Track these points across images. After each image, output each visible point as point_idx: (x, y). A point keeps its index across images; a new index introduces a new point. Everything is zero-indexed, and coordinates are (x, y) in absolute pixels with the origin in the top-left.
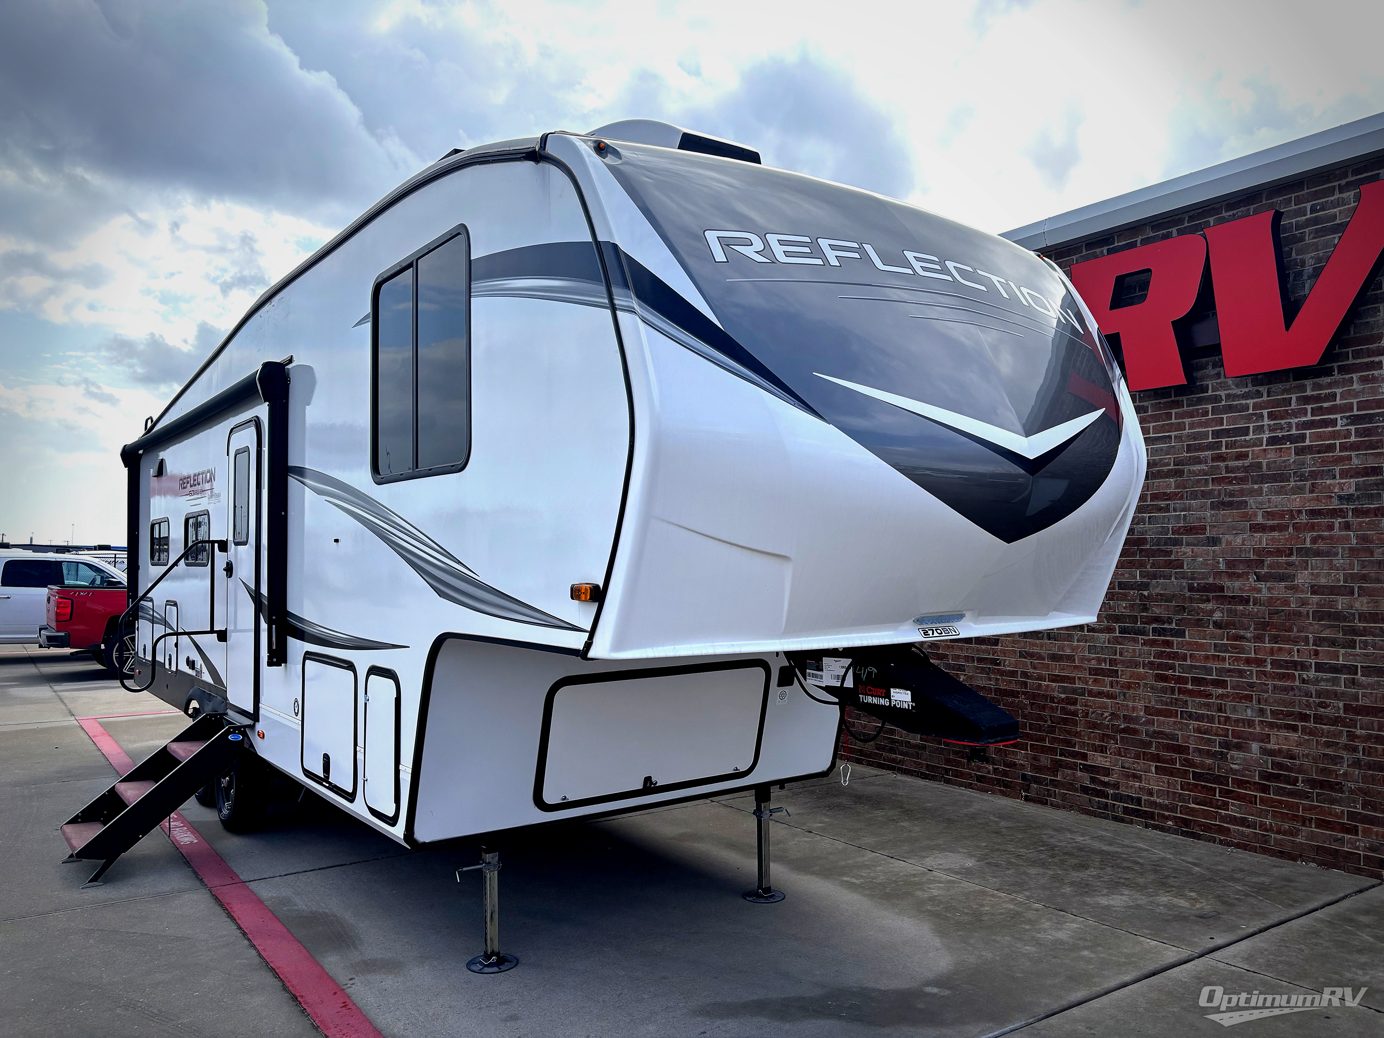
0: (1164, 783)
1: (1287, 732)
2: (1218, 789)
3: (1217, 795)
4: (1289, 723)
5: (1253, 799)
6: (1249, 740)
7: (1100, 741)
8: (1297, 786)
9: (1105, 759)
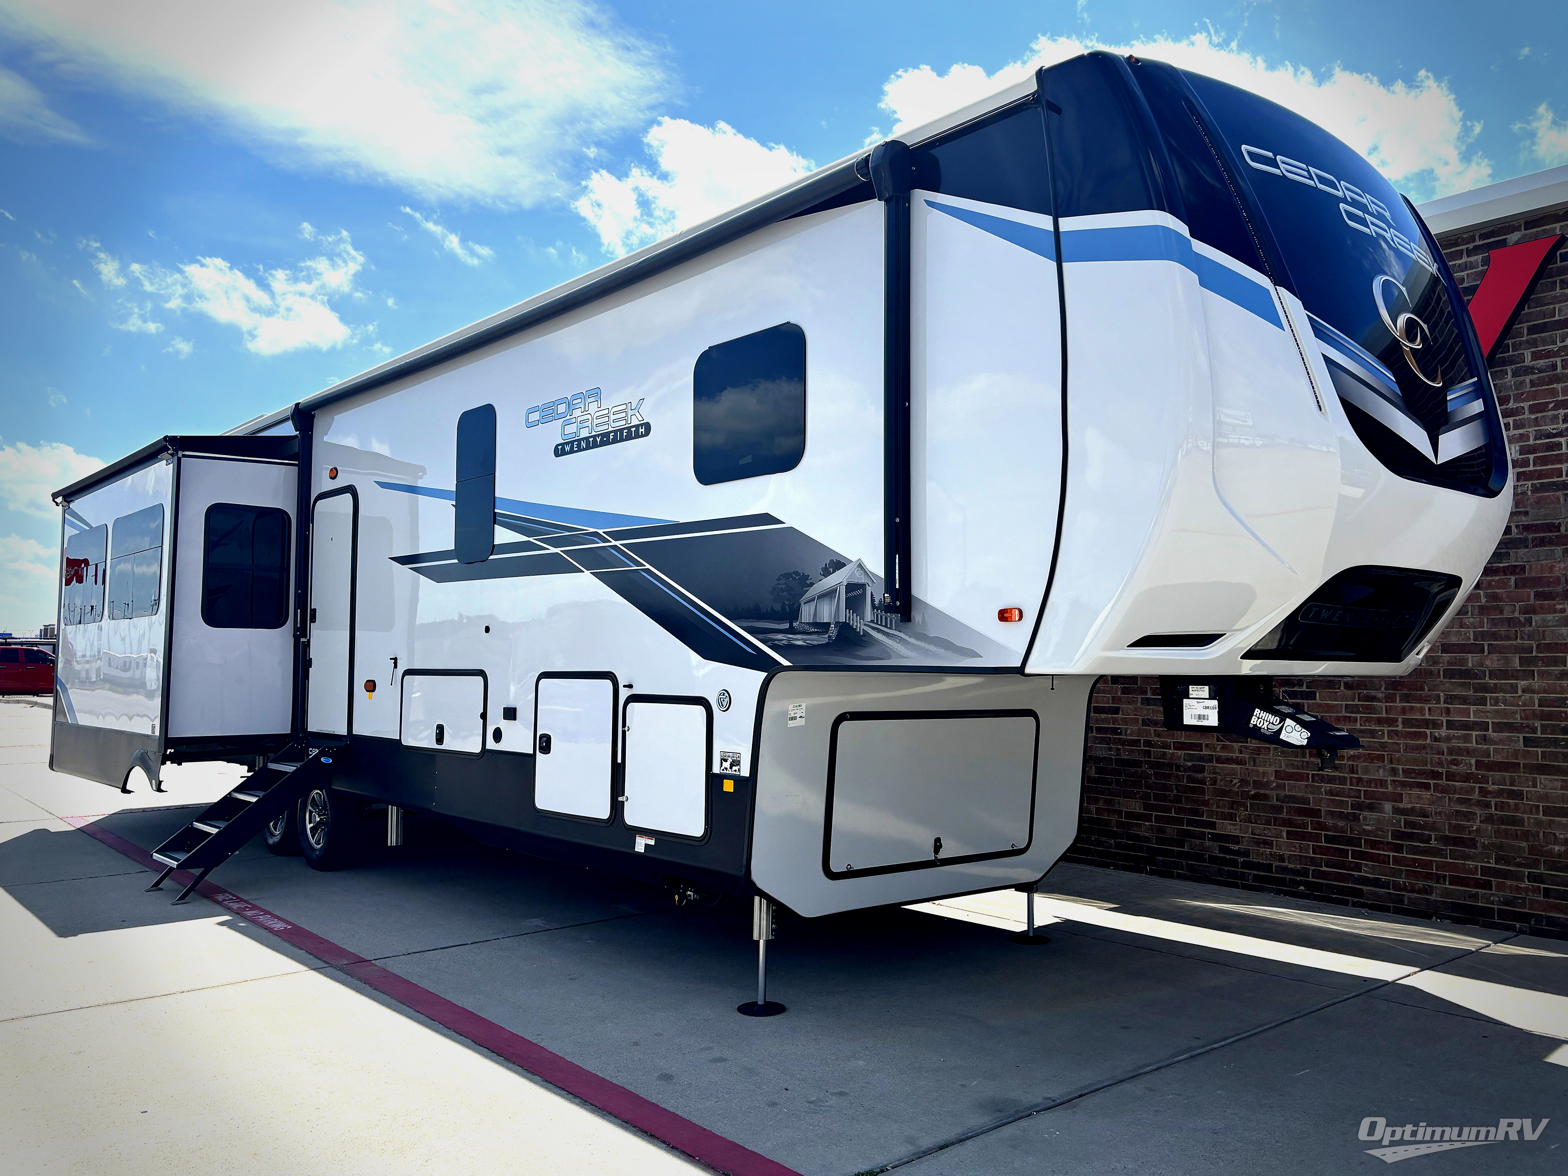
0: (1297, 849)
1: (1420, 791)
2: (1350, 852)
3: (1350, 858)
4: (1421, 781)
5: (1387, 859)
6: (1381, 800)
7: (1229, 809)
8: (1431, 844)
9: (1235, 827)
